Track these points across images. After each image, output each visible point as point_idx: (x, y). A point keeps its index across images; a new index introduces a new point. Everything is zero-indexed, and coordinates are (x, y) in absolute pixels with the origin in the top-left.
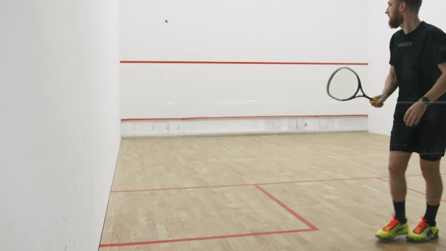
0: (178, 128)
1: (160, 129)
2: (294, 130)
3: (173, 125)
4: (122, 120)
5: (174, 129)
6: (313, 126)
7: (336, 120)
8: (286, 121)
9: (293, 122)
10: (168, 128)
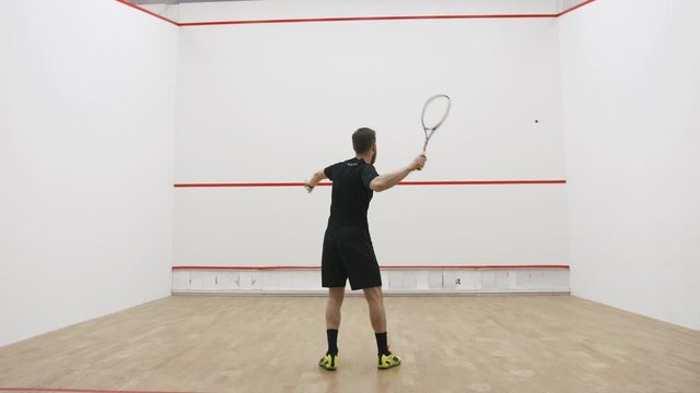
0: (253, 283)
1: (226, 283)
2: (439, 290)
3: (245, 276)
4: (174, 268)
5: (246, 283)
6: (470, 283)
7: (513, 274)
8: (424, 275)
9: (436, 277)
10: (238, 282)
